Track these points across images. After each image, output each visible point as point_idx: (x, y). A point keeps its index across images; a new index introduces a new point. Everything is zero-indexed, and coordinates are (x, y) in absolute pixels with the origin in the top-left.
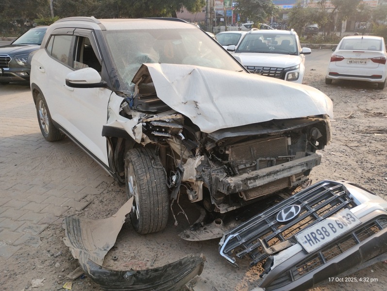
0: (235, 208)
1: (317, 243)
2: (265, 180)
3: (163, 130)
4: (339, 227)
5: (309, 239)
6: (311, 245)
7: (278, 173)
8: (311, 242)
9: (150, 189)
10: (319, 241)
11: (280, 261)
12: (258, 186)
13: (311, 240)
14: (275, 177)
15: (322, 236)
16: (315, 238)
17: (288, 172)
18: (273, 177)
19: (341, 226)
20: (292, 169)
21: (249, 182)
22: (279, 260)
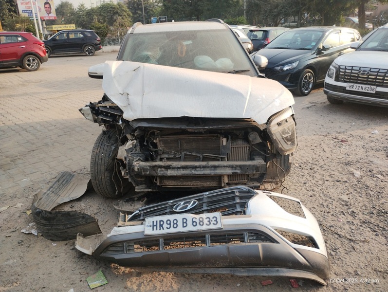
0: (150, 190)
1: (160, 229)
2: (179, 172)
3: (109, 115)
4: (193, 224)
5: (155, 224)
6: (153, 230)
7: (198, 169)
8: (155, 227)
9: (97, 160)
10: (163, 229)
11: (118, 233)
12: (169, 175)
13: (156, 226)
14: (193, 172)
15: (168, 226)
16: (161, 226)
17: (211, 170)
18: (191, 171)
19: (195, 224)
20: (218, 169)
21: (159, 169)
22: (116, 231)
